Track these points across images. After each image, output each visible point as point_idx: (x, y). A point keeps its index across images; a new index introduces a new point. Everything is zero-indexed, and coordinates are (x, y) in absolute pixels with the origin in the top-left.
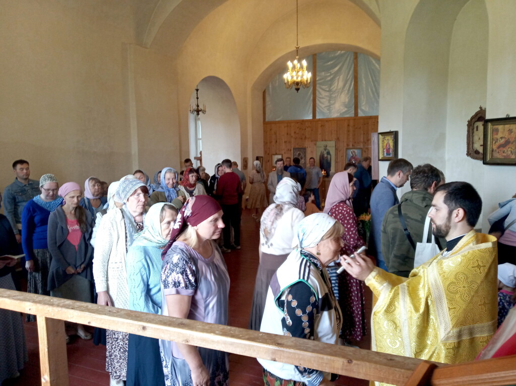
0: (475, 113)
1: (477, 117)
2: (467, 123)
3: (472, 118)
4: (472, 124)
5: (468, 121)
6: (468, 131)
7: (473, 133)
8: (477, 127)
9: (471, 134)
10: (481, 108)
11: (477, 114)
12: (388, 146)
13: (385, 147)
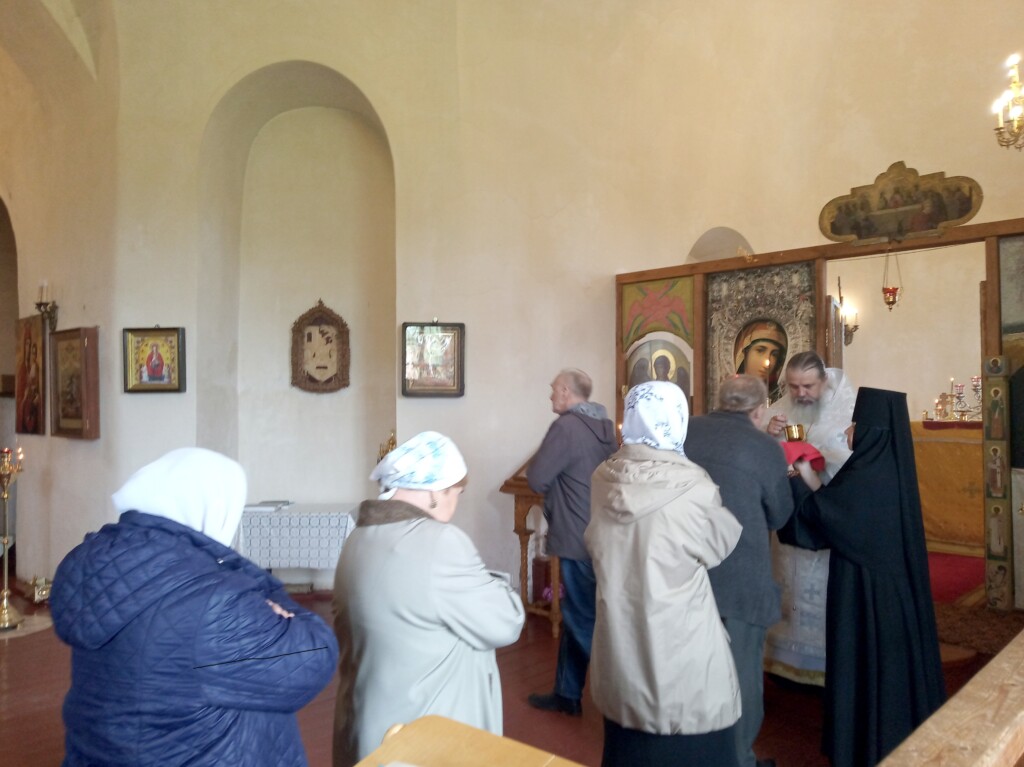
0: (308, 310)
1: (314, 318)
3: (304, 318)
4: (302, 329)
5: (295, 323)
10: (320, 302)
12: (154, 359)
13: (144, 362)
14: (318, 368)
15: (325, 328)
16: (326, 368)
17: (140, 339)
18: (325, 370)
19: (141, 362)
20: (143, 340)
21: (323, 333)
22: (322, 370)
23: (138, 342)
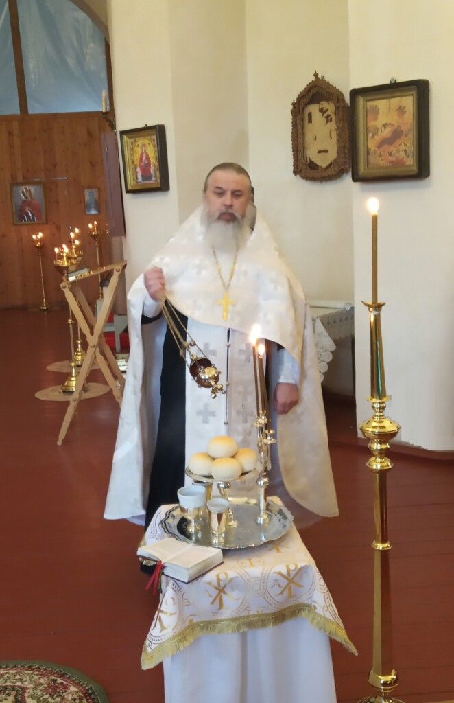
0: (305, 86)
1: (310, 95)
2: (291, 107)
3: (301, 97)
4: (301, 109)
5: (294, 104)
6: (295, 124)
7: (303, 128)
8: (310, 115)
9: (300, 130)
10: (316, 75)
11: (310, 88)
12: (144, 158)
13: (137, 163)
14: (319, 152)
15: (325, 105)
16: (326, 151)
17: (133, 140)
18: (327, 154)
19: (136, 163)
20: (135, 141)
21: (322, 111)
22: (324, 153)
23: (132, 144)
